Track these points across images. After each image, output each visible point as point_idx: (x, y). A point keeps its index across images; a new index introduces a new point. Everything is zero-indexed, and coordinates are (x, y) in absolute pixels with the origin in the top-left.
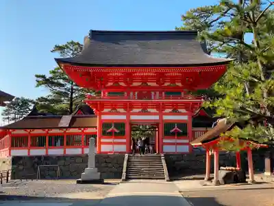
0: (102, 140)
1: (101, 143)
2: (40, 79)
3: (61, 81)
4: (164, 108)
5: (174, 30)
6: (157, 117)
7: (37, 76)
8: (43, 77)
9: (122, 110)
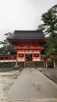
0: (19, 58)
1: (18, 59)
2: (1, 42)
3: (7, 43)
5: (36, 30)
6: (32, 52)
8: (2, 42)
9: (23, 51)
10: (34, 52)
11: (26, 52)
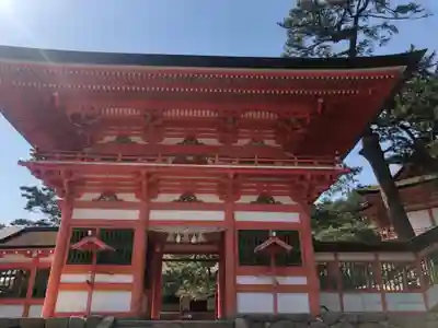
0: (65, 278)
1: (59, 286)
4: (237, 193)
6: (219, 216)
7: (23, 188)
8: (34, 190)
9: (130, 198)
10: (241, 216)
11: (155, 215)
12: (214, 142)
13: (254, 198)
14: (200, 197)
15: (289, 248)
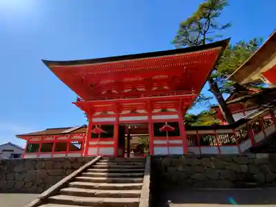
1: (88, 146)
4: (153, 109)
9: (112, 113)
11: (121, 119)
12: (143, 89)
13: (160, 110)
14: (138, 111)
15: (173, 129)
